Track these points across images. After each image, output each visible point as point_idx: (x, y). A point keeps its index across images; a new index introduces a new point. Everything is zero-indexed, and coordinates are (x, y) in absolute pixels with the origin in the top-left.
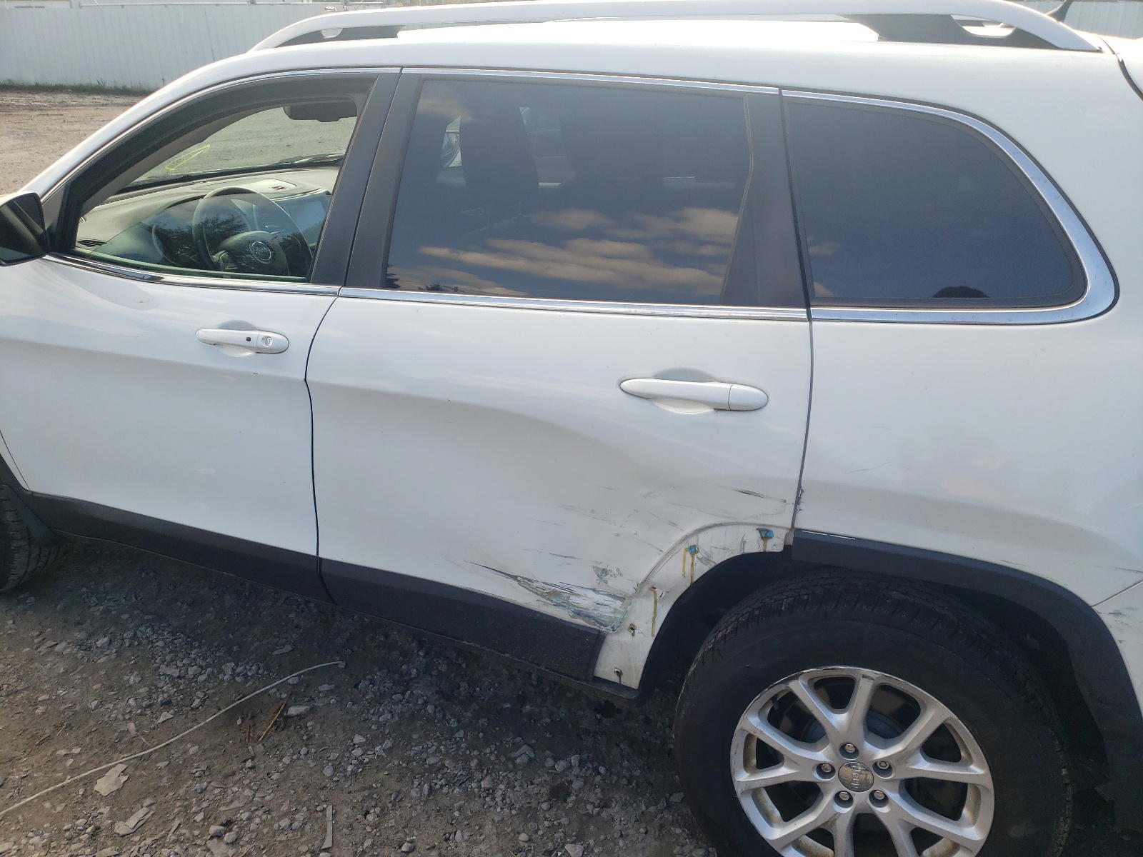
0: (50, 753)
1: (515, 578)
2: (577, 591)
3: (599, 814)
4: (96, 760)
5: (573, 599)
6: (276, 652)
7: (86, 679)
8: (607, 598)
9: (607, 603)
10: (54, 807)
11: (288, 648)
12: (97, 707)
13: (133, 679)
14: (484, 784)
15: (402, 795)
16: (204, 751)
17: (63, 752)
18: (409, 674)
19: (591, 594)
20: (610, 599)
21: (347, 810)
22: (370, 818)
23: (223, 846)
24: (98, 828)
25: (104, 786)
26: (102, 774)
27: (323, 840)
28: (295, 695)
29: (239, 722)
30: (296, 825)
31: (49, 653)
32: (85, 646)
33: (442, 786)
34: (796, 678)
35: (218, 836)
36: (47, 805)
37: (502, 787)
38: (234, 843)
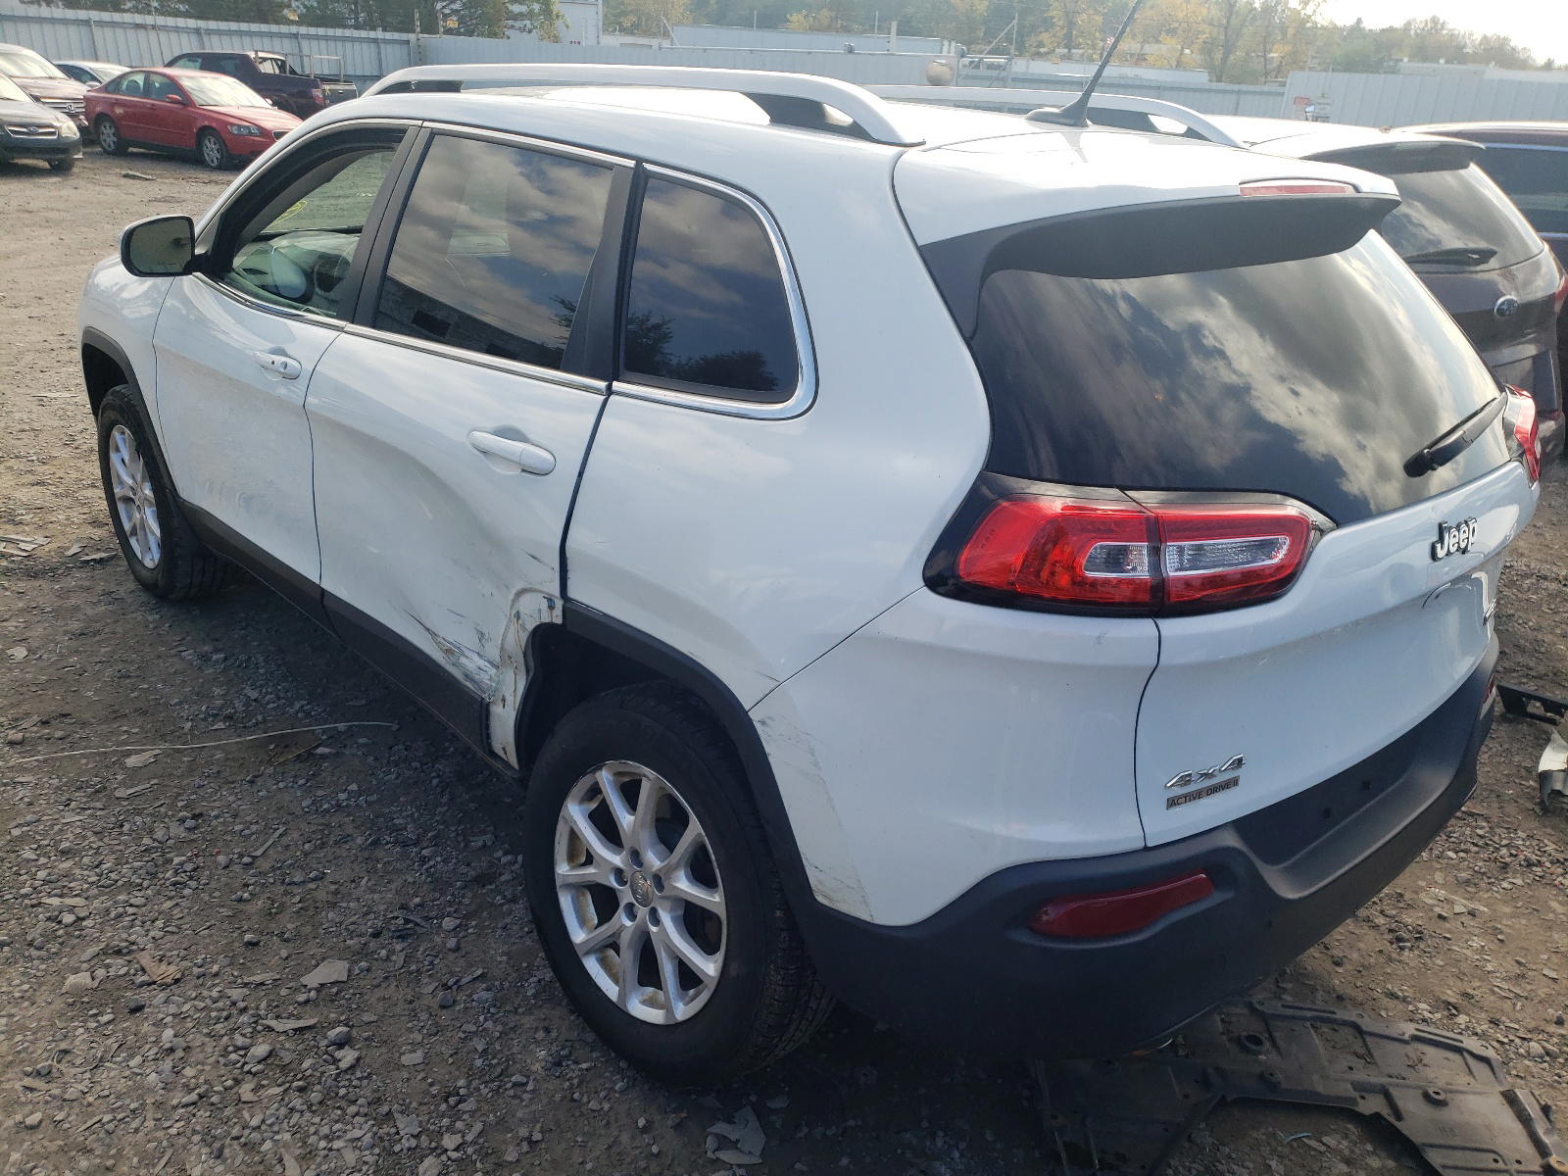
0: (115, 726)
1: (428, 630)
2: (466, 652)
3: (502, 905)
4: (144, 741)
5: (463, 660)
6: (350, 703)
7: (186, 682)
8: (486, 664)
9: (485, 668)
10: (86, 764)
11: (363, 702)
12: (175, 704)
13: (217, 691)
14: (424, 852)
15: (349, 839)
16: (228, 759)
17: (125, 728)
18: (447, 749)
19: (476, 657)
20: (489, 665)
21: (296, 835)
22: (307, 846)
23: (182, 829)
24: (105, 788)
25: (132, 761)
26: (137, 752)
27: (255, 850)
28: (334, 738)
29: (272, 747)
30: (247, 832)
31: (176, 655)
32: (205, 658)
33: (387, 843)
34: (600, 768)
35: (182, 821)
36: (84, 761)
37: (439, 859)
38: (189, 829)
